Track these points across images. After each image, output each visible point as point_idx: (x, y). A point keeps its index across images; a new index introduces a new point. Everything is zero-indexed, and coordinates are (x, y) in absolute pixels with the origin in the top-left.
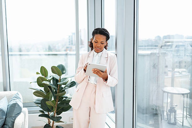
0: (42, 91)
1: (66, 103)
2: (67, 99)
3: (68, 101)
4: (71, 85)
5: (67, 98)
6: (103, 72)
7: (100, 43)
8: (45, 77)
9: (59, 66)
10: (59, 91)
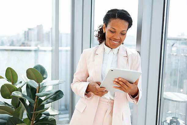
0: (8, 105)
1: (48, 124)
2: (50, 117)
3: (52, 121)
4: (56, 96)
5: (48, 115)
6: (132, 83)
7: (119, 32)
8: (13, 83)
9: (36, 67)
10: (36, 105)
